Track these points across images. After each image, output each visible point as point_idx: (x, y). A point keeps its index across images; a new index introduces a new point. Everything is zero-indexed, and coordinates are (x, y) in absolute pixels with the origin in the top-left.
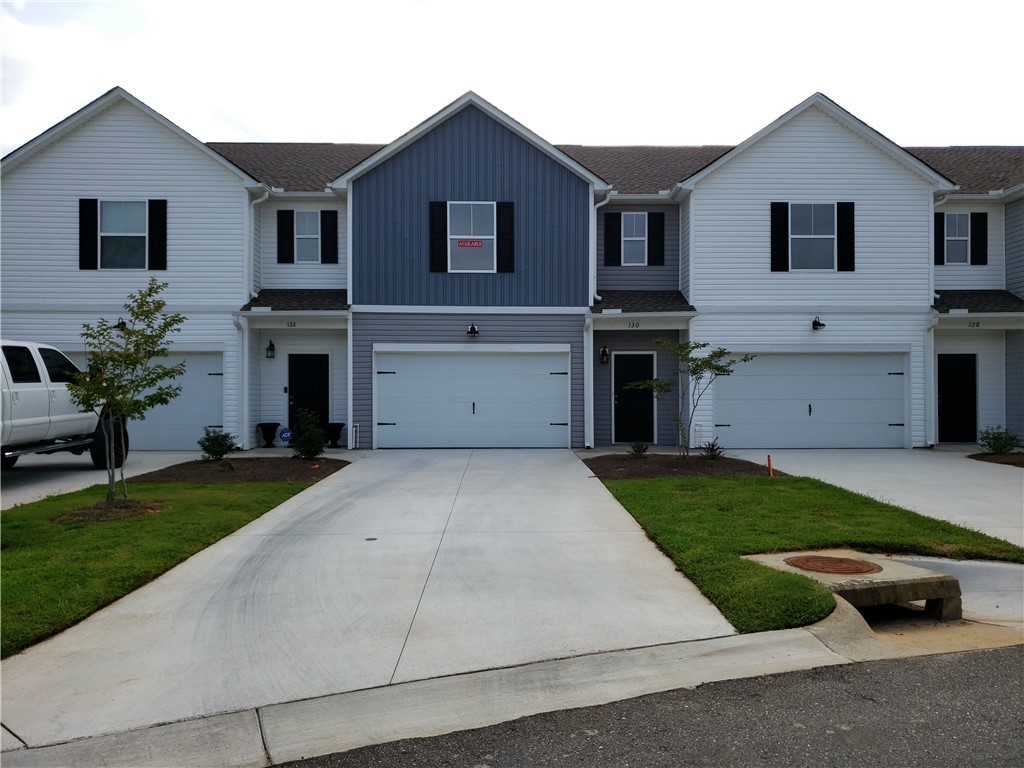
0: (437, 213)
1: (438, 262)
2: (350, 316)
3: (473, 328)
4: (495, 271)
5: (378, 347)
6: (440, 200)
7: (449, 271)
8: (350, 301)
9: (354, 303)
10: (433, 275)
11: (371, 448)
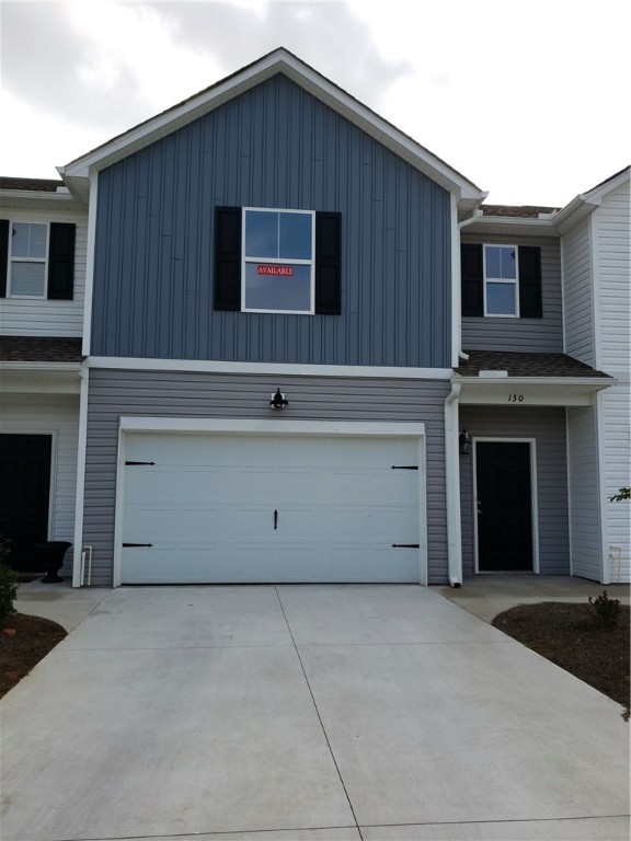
0: (227, 222)
1: (226, 296)
2: (85, 374)
3: (278, 396)
4: (312, 311)
5: (127, 423)
6: (232, 204)
7: (243, 309)
8: (86, 350)
9: (92, 354)
10: (218, 315)
11: (110, 585)
